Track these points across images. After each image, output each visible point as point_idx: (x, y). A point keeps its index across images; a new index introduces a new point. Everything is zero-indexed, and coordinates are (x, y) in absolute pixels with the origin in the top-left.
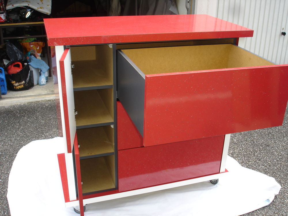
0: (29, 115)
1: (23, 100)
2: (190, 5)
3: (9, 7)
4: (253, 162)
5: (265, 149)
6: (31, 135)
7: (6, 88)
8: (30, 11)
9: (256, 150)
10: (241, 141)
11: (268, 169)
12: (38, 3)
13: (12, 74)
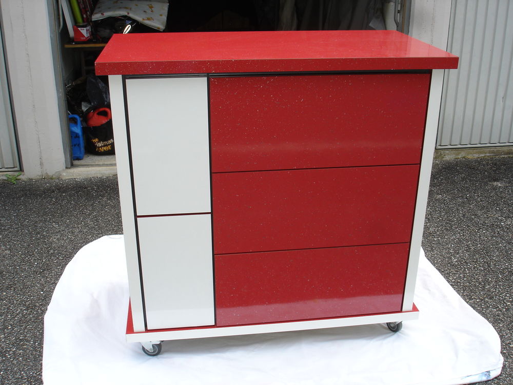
0: (112, 195)
1: (107, 170)
2: (401, 16)
3: (97, 17)
4: (478, 300)
5: (506, 280)
6: (106, 226)
7: (83, 149)
8: (131, 24)
9: (490, 279)
10: (465, 262)
11: (503, 314)
12: (145, 12)
13: (93, 127)
